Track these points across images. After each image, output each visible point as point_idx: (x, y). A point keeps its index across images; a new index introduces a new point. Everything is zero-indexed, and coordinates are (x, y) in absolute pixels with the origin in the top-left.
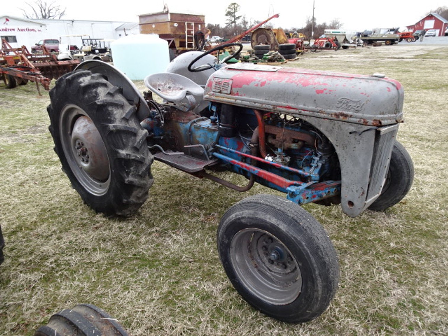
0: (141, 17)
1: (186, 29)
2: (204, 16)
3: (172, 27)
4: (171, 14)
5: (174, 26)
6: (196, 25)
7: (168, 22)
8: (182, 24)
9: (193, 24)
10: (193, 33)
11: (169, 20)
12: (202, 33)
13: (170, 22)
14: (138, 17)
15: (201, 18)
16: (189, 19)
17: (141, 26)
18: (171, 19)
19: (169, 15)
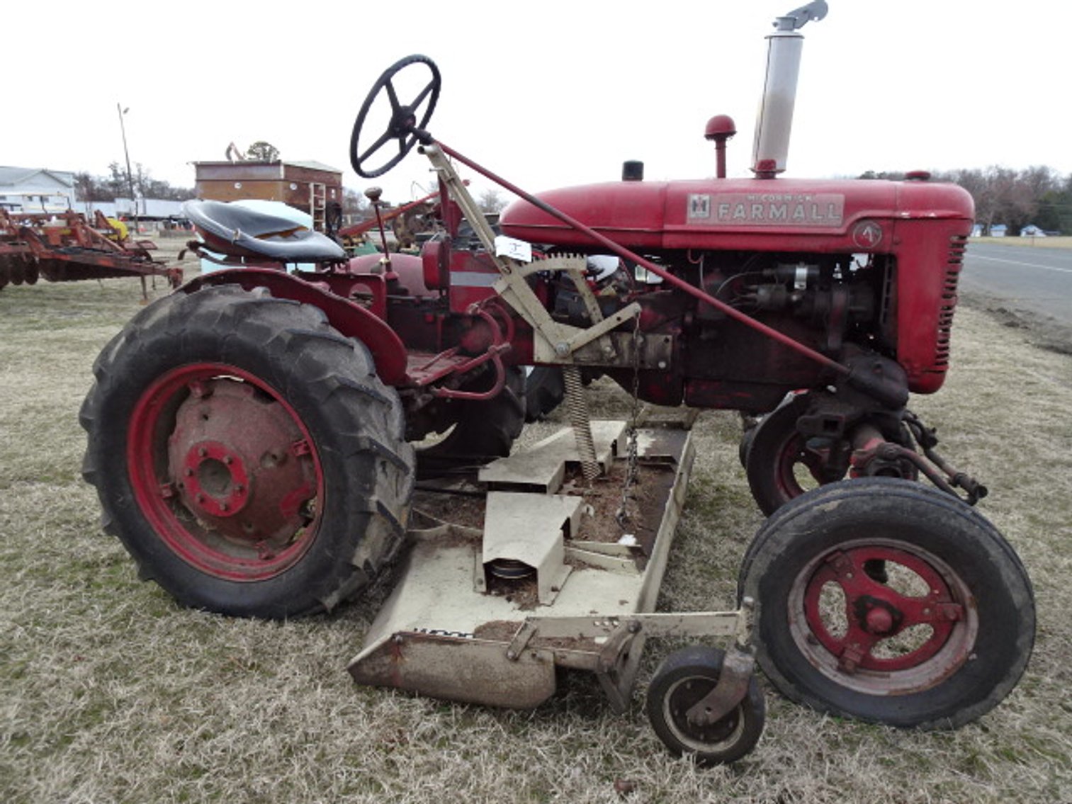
0: (200, 167)
1: (313, 195)
2: (340, 174)
3: (286, 191)
4: (287, 167)
5: (289, 189)
6: (328, 189)
7: (280, 180)
8: (304, 187)
9: (323, 187)
10: (323, 203)
11: (282, 177)
12: (337, 205)
13: (284, 180)
14: (193, 167)
15: (336, 177)
16: (315, 177)
17: (200, 183)
18: (286, 176)
19: (282, 168)
